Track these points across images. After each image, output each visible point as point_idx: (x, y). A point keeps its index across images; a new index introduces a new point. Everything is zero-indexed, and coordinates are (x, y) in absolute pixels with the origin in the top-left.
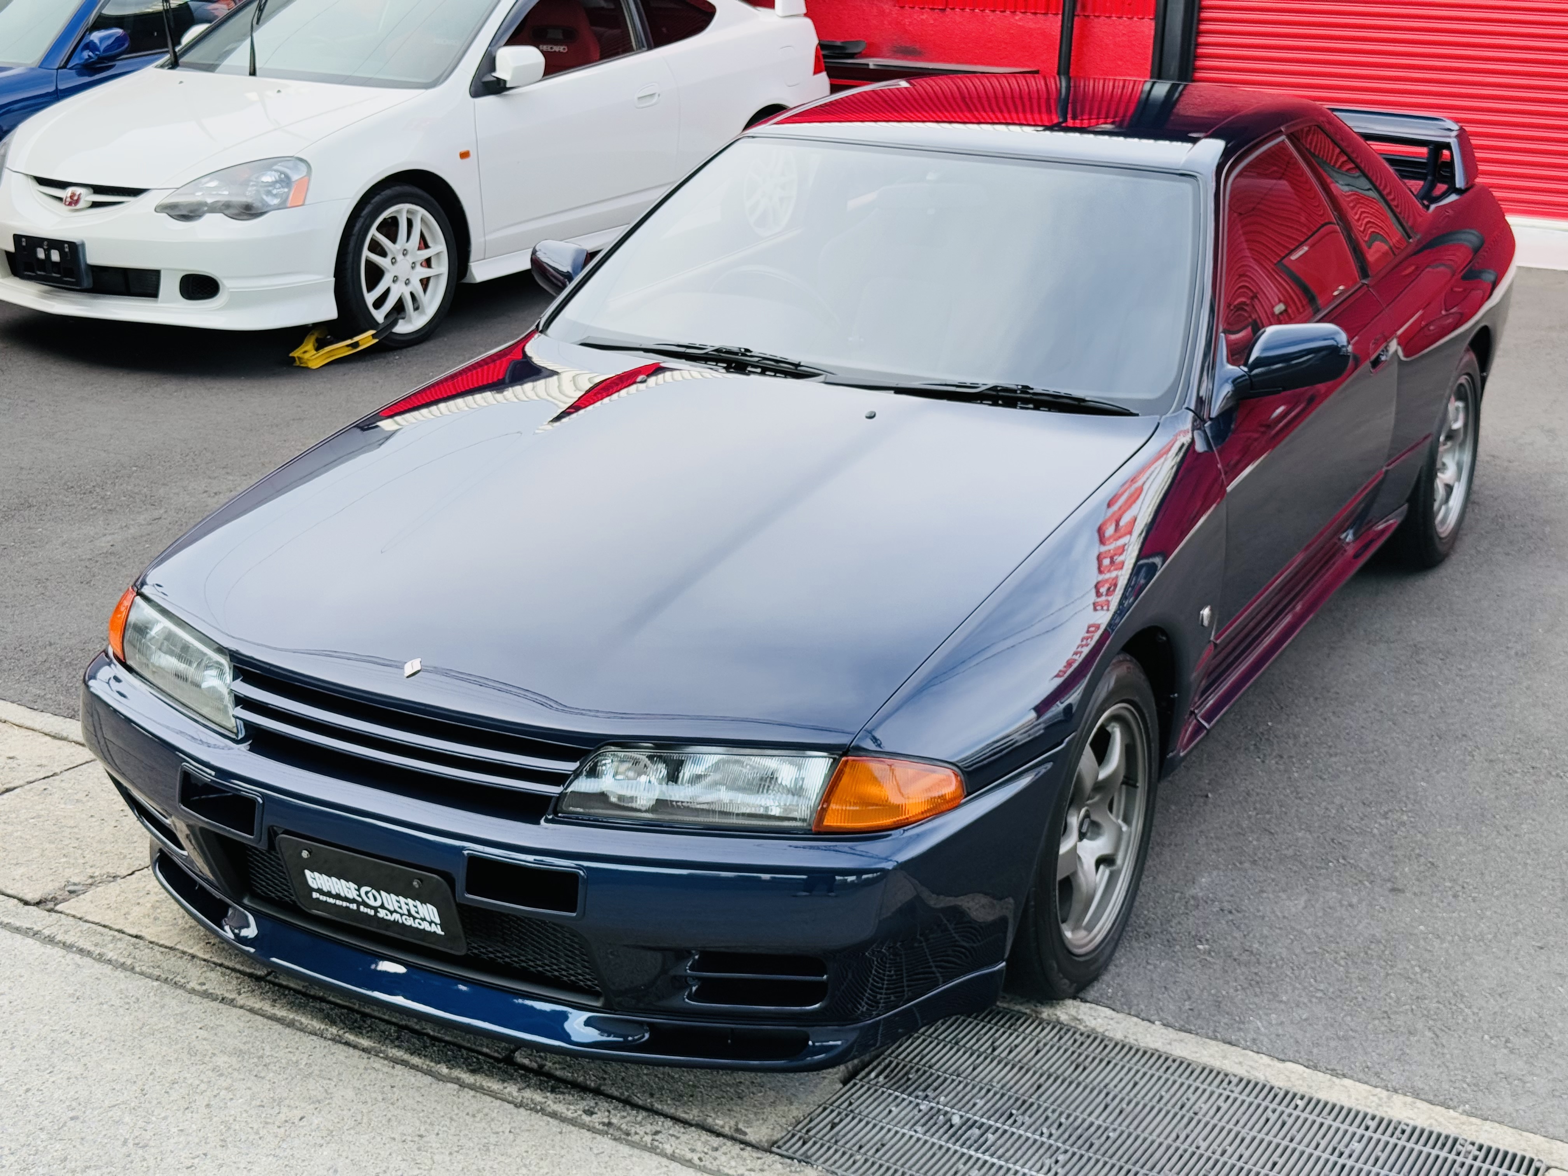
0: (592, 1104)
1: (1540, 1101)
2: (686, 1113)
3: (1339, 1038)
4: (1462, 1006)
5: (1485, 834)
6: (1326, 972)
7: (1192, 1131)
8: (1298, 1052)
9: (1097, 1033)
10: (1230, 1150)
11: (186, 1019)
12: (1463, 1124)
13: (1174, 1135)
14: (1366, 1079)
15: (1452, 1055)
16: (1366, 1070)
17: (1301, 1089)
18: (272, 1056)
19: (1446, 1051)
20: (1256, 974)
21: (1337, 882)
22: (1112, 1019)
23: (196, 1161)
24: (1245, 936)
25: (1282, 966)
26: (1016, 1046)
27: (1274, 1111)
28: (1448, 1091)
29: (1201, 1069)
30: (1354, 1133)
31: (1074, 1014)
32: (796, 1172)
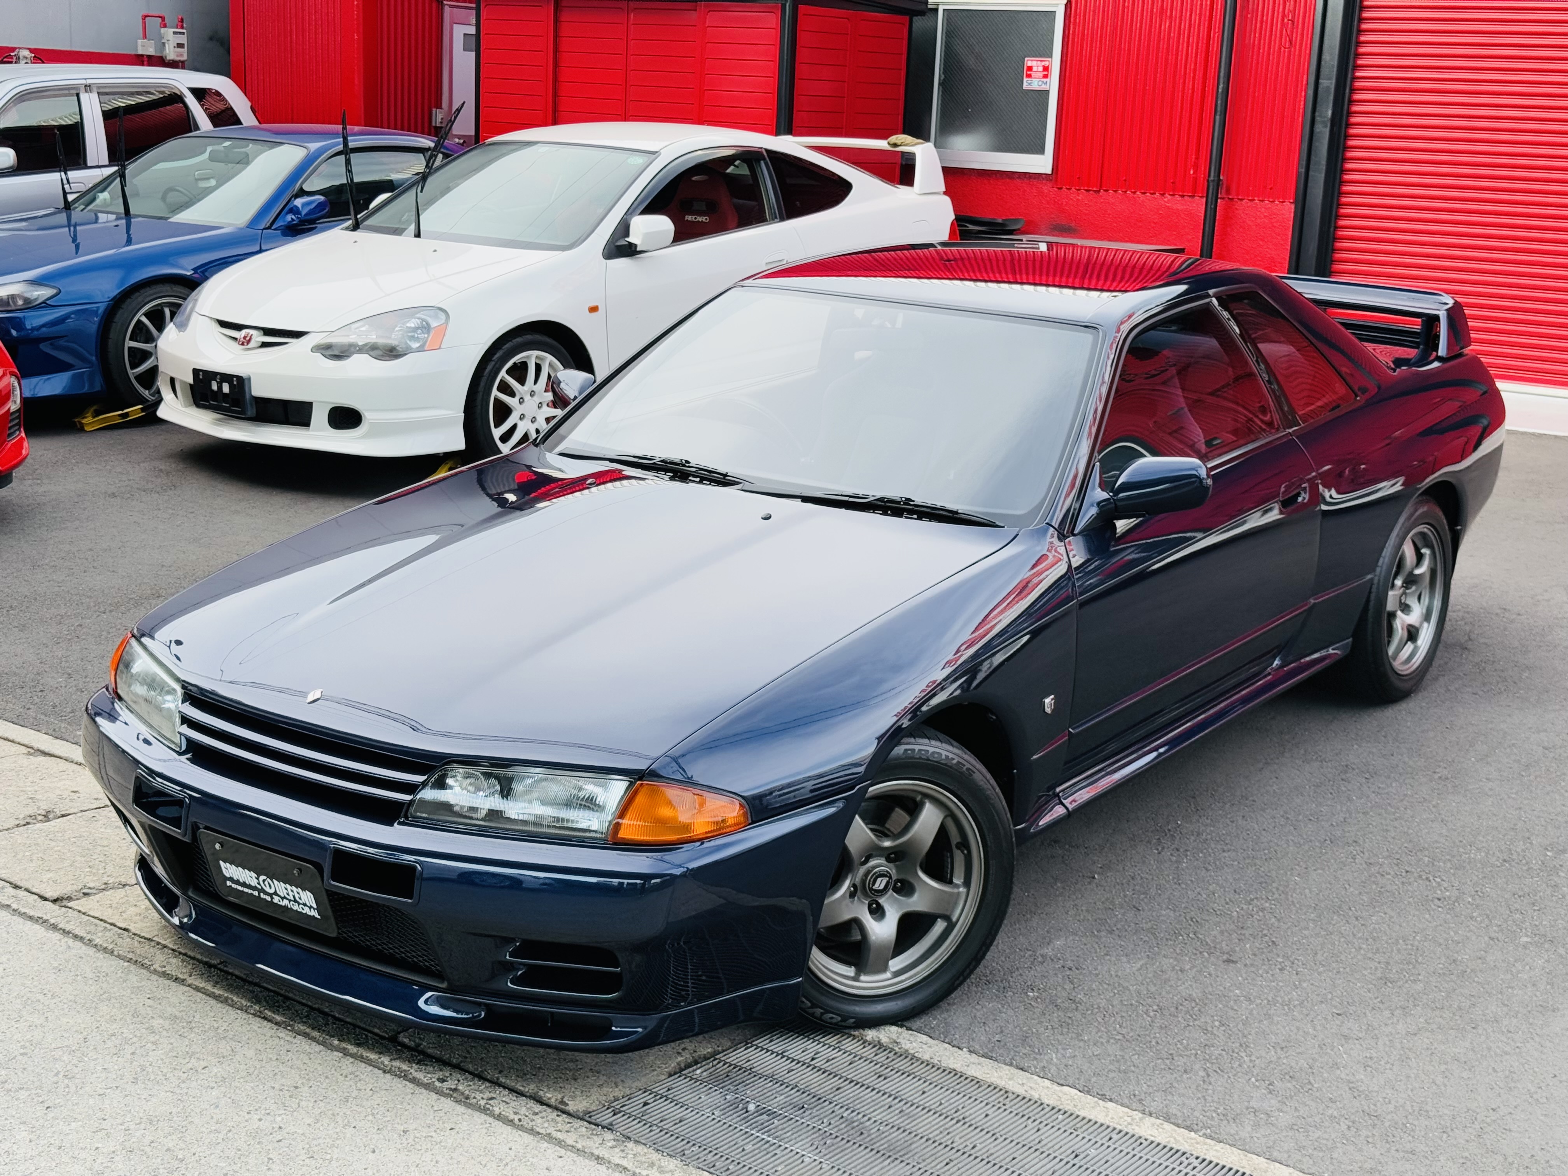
0: (447, 1074)
1: (1277, 1131)
2: (523, 1086)
3: (1119, 1071)
4: (1243, 1054)
5: (1334, 922)
6: (1133, 1020)
7: (956, 1130)
8: (1078, 1079)
9: (909, 1052)
11: (141, 991)
12: (1198, 1143)
14: (1128, 1103)
15: (1214, 1091)
16: (1132, 1097)
17: (1068, 1107)
19: (1210, 1087)
20: (1070, 1018)
21: (1178, 952)
22: (927, 1044)
23: (108, 1091)
24: (1074, 988)
25: (1096, 1013)
26: (834, 1058)
28: (1198, 1118)
29: (986, 1086)
30: (1096, 1142)
31: (895, 1038)
32: (597, 1135)
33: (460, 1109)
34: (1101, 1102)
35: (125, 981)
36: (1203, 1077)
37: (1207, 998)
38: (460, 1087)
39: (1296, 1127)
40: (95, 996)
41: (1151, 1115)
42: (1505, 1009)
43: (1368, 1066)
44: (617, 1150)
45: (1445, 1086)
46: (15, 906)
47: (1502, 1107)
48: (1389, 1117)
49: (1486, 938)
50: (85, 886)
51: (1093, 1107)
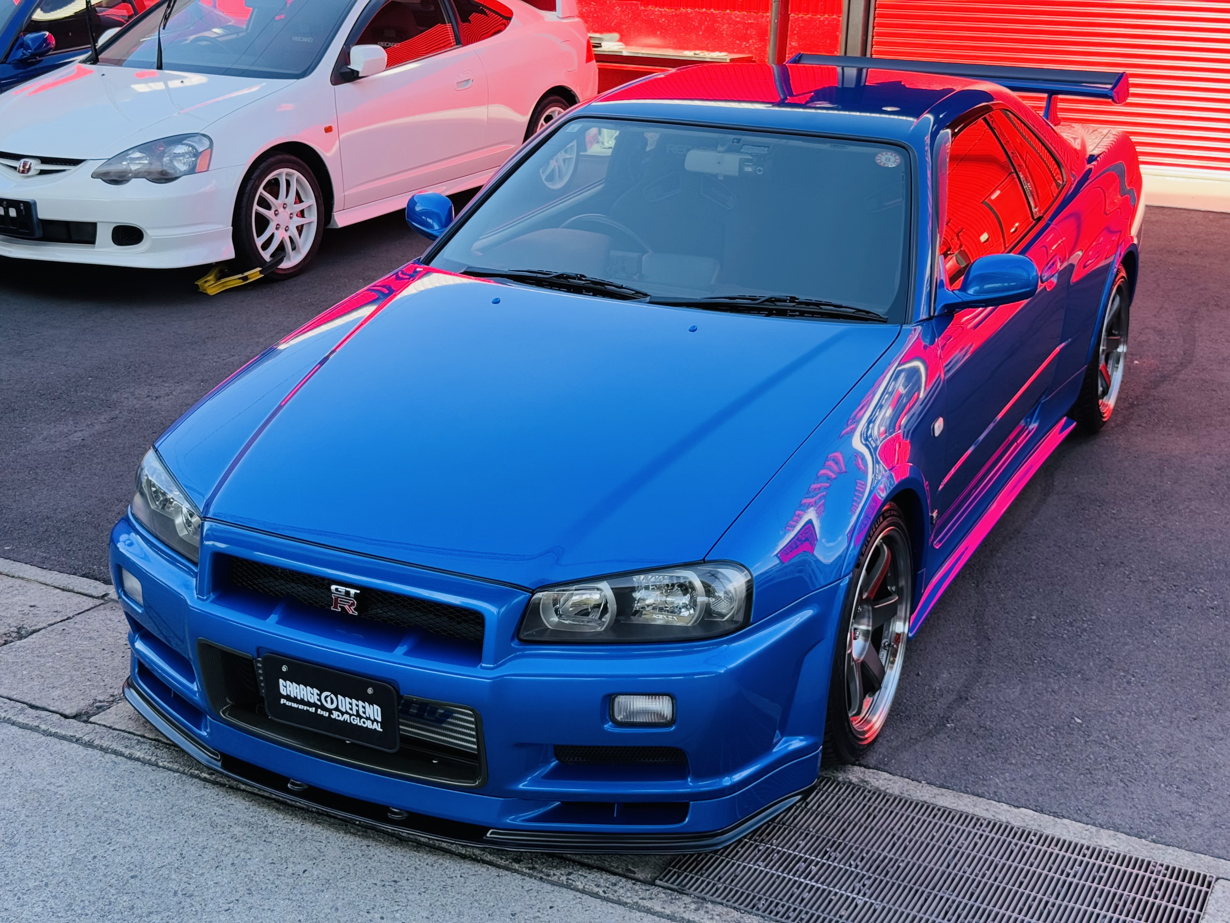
1: (1206, 831)
2: (588, 858)
3: (1057, 790)
4: (1142, 763)
5: (1145, 636)
6: (1041, 741)
7: (959, 861)
8: (1028, 800)
9: (880, 791)
10: (988, 873)
11: (205, 800)
12: (1153, 849)
13: (945, 864)
14: (1079, 818)
15: (1139, 799)
16: (1079, 812)
17: (1033, 826)
18: (274, 826)
19: (1134, 796)
20: (991, 744)
21: (1041, 675)
22: (890, 780)
23: (231, 905)
24: (979, 716)
25: (1009, 738)
26: (823, 801)
27: (1016, 845)
28: (1140, 826)
30: (1075, 860)
31: (861, 777)
32: (676, 899)
33: (548, 887)
34: (1057, 819)
35: (185, 791)
36: (1124, 787)
37: (1087, 715)
38: (537, 866)
39: (1218, 825)
40: (166, 811)
41: (1102, 827)
44: (702, 912)
46: (43, 727)
50: (95, 700)
51: (1054, 825)
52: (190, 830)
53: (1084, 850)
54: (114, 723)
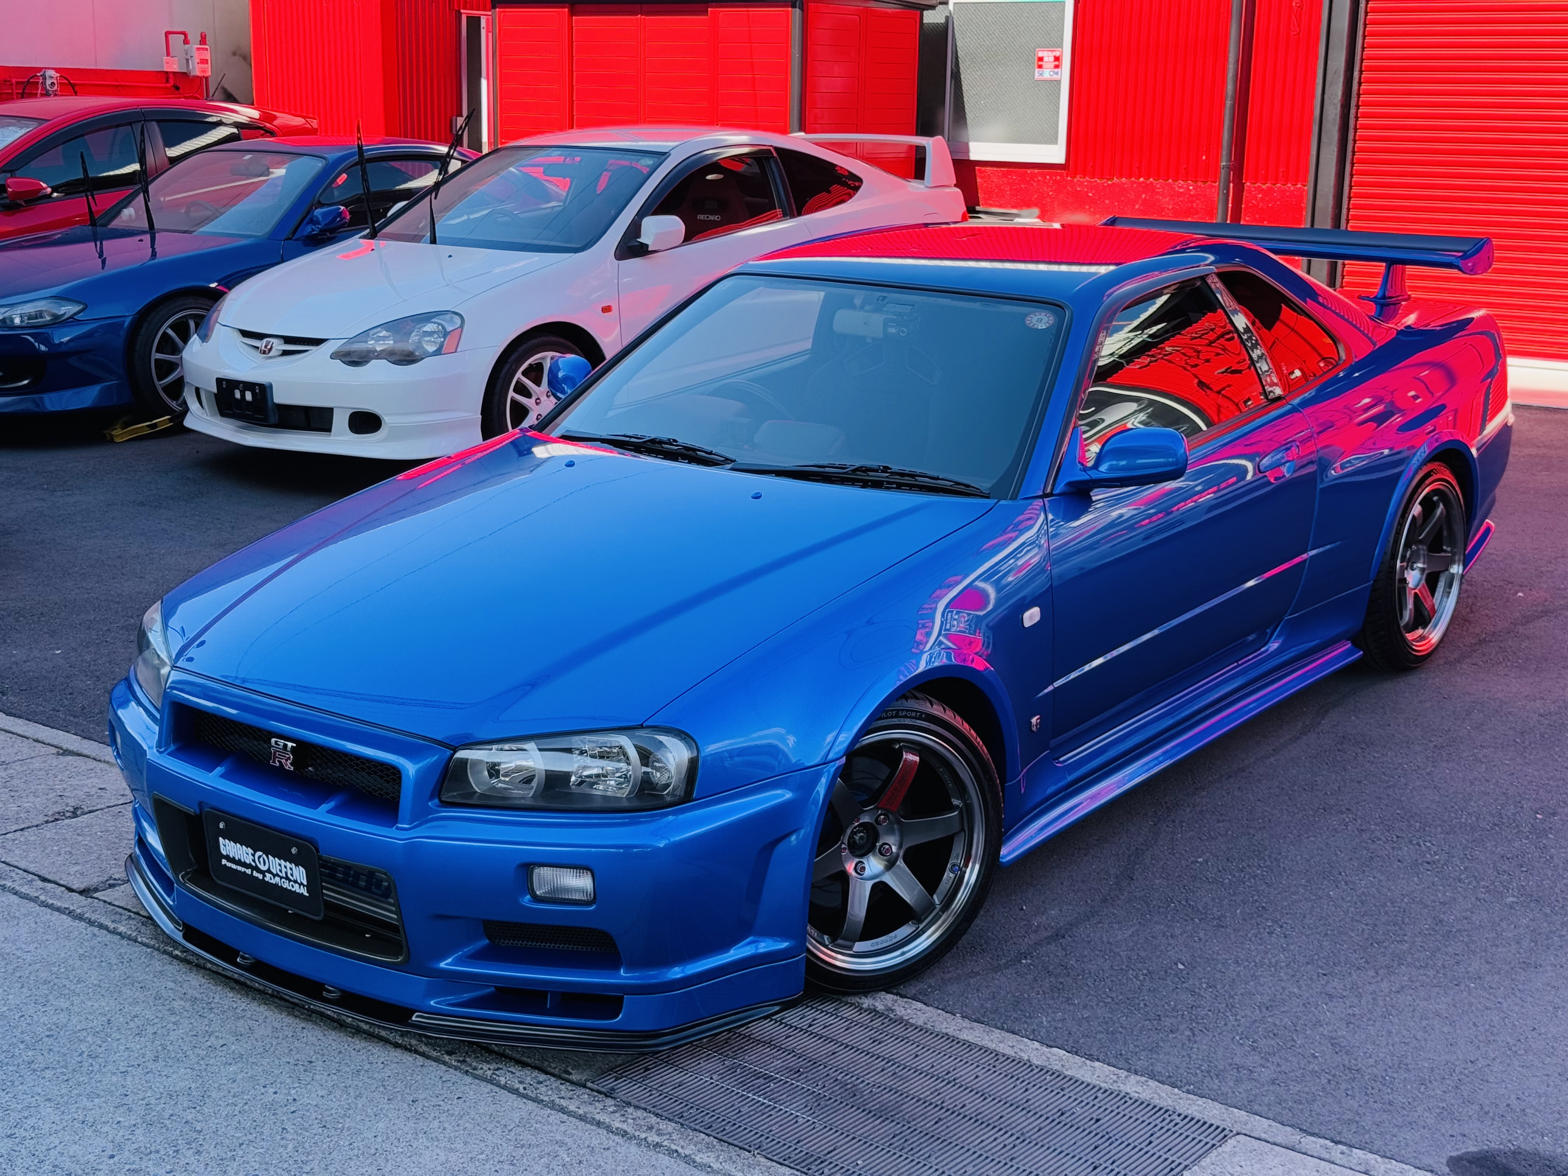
1: (1259, 1086)
3: (1107, 1033)
5: (1324, 887)
6: (1123, 984)
8: (1067, 1040)
9: (903, 1019)
11: (162, 975)
12: (1181, 1099)
14: (1114, 1062)
15: (1199, 1049)
28: (1182, 1075)
29: (977, 1049)
30: (1082, 1101)
31: (890, 1005)
32: (598, 1101)
33: (468, 1079)
34: (1088, 1062)
35: (148, 966)
36: (1189, 1036)
37: (1196, 961)
38: (468, 1060)
39: (1277, 1082)
40: (119, 981)
41: (1136, 1073)
42: (1488, 967)
43: (1351, 1023)
44: (617, 1115)
45: (1426, 1040)
46: (42, 898)
47: (1480, 1059)
48: (1369, 1071)
49: (1473, 899)
50: (111, 877)
51: (1080, 1067)
52: (131, 1000)
53: (1099, 1094)
54: (116, 899)
